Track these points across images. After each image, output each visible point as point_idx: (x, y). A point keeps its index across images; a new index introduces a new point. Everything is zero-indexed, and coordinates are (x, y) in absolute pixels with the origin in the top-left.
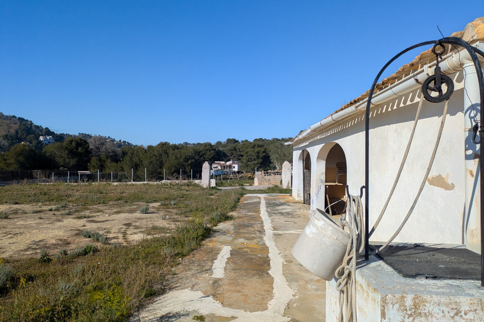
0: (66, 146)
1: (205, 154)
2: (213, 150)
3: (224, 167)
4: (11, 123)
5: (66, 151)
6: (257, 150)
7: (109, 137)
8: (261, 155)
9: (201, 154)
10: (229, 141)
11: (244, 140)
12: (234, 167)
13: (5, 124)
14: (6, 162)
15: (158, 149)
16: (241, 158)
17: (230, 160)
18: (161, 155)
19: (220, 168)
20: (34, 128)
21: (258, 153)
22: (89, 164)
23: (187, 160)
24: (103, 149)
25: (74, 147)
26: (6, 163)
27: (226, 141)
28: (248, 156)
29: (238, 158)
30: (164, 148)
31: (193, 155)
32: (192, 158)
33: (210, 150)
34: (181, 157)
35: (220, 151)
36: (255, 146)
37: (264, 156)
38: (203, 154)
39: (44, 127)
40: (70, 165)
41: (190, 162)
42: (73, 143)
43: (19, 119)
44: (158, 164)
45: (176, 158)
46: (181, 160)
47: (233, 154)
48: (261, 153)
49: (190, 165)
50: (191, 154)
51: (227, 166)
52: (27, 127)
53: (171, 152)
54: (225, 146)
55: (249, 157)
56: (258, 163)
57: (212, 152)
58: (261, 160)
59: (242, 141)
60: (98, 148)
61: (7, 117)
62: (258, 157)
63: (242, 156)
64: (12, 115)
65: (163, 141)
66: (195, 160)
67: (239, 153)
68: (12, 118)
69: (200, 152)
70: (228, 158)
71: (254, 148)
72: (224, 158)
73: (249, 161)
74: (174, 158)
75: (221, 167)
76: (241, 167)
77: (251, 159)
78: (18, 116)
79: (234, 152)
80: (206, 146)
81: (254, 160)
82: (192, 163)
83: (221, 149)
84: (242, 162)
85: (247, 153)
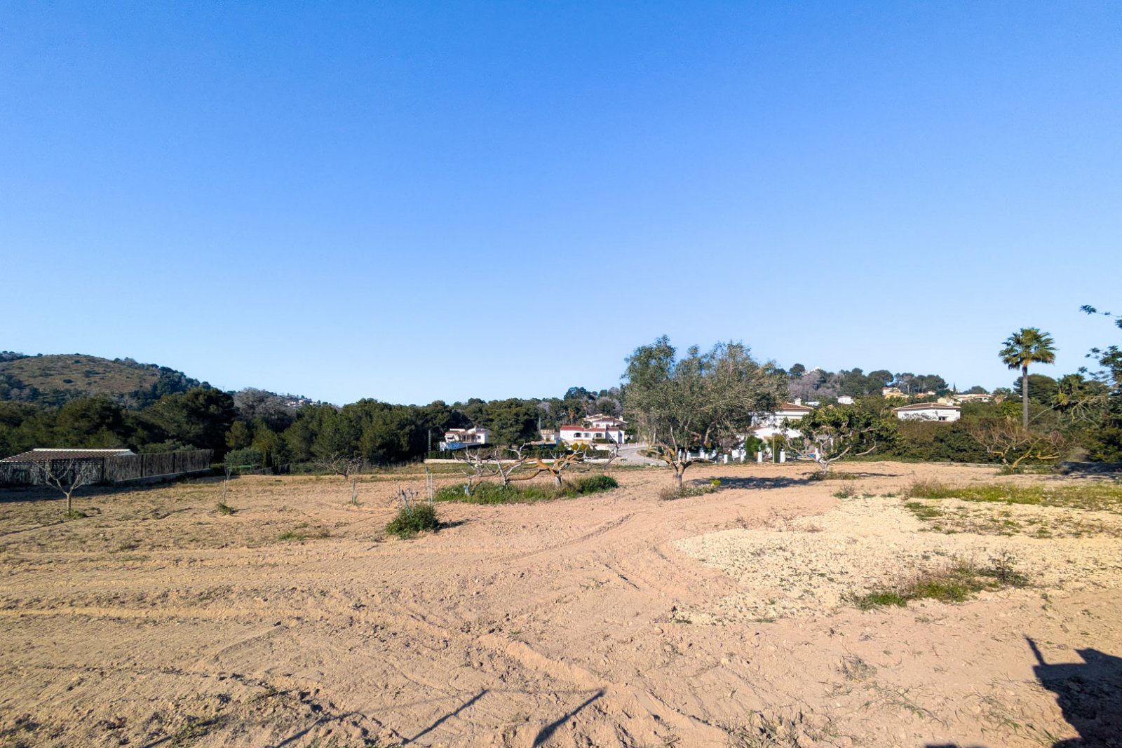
0: (186, 402)
1: (435, 418)
2: (447, 411)
3: (464, 437)
4: (145, 374)
5: (184, 411)
6: (514, 410)
7: (303, 397)
8: (522, 418)
9: (429, 417)
10: (472, 401)
11: (492, 400)
12: (479, 437)
13: (135, 375)
14: (51, 430)
15: (355, 409)
16: (489, 423)
17: (472, 427)
18: (360, 418)
19: (457, 439)
20: (184, 382)
21: (517, 415)
22: (227, 434)
23: (402, 426)
24: (260, 409)
25: (202, 404)
26: (52, 432)
27: (467, 401)
28: (501, 420)
29: (486, 423)
30: (366, 408)
31: (413, 418)
32: (412, 423)
33: (443, 412)
34: (392, 422)
35: (459, 413)
36: (512, 404)
37: (526, 420)
38: (432, 418)
39: (201, 381)
40: (191, 435)
41: (407, 429)
42: (201, 397)
43: (163, 369)
44: (352, 432)
45: (385, 423)
46: (393, 426)
47: (477, 419)
48: (521, 416)
49: (407, 434)
50: (409, 417)
51: (469, 436)
52: (173, 380)
53: (376, 413)
54: (465, 408)
55: (503, 422)
56: (517, 431)
57: (446, 414)
58: (521, 427)
59: (490, 402)
60: (252, 407)
61: (142, 366)
62: (517, 421)
63: (492, 420)
64: (150, 363)
65: (367, 397)
66: (416, 426)
67: (487, 417)
68: (151, 368)
69: (427, 414)
70: (470, 424)
71: (510, 407)
72: (463, 424)
73: (503, 428)
74: (381, 423)
75: (460, 437)
76: (490, 436)
77: (507, 423)
78: (160, 365)
79: (479, 415)
80: (437, 406)
81: (511, 425)
82: (411, 430)
83: (459, 411)
84: (492, 430)
85: (499, 415)
